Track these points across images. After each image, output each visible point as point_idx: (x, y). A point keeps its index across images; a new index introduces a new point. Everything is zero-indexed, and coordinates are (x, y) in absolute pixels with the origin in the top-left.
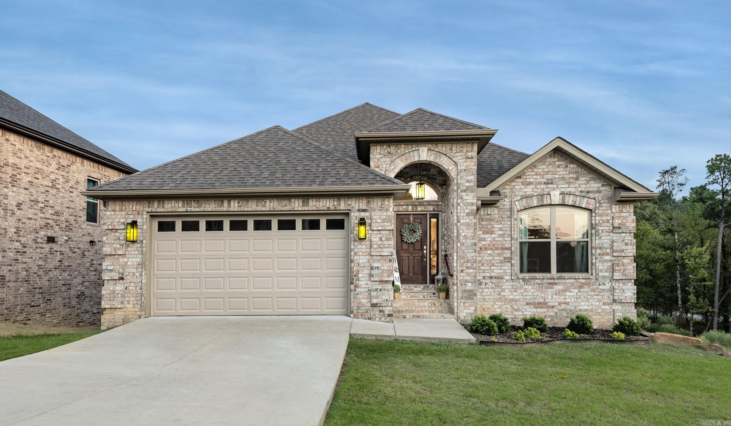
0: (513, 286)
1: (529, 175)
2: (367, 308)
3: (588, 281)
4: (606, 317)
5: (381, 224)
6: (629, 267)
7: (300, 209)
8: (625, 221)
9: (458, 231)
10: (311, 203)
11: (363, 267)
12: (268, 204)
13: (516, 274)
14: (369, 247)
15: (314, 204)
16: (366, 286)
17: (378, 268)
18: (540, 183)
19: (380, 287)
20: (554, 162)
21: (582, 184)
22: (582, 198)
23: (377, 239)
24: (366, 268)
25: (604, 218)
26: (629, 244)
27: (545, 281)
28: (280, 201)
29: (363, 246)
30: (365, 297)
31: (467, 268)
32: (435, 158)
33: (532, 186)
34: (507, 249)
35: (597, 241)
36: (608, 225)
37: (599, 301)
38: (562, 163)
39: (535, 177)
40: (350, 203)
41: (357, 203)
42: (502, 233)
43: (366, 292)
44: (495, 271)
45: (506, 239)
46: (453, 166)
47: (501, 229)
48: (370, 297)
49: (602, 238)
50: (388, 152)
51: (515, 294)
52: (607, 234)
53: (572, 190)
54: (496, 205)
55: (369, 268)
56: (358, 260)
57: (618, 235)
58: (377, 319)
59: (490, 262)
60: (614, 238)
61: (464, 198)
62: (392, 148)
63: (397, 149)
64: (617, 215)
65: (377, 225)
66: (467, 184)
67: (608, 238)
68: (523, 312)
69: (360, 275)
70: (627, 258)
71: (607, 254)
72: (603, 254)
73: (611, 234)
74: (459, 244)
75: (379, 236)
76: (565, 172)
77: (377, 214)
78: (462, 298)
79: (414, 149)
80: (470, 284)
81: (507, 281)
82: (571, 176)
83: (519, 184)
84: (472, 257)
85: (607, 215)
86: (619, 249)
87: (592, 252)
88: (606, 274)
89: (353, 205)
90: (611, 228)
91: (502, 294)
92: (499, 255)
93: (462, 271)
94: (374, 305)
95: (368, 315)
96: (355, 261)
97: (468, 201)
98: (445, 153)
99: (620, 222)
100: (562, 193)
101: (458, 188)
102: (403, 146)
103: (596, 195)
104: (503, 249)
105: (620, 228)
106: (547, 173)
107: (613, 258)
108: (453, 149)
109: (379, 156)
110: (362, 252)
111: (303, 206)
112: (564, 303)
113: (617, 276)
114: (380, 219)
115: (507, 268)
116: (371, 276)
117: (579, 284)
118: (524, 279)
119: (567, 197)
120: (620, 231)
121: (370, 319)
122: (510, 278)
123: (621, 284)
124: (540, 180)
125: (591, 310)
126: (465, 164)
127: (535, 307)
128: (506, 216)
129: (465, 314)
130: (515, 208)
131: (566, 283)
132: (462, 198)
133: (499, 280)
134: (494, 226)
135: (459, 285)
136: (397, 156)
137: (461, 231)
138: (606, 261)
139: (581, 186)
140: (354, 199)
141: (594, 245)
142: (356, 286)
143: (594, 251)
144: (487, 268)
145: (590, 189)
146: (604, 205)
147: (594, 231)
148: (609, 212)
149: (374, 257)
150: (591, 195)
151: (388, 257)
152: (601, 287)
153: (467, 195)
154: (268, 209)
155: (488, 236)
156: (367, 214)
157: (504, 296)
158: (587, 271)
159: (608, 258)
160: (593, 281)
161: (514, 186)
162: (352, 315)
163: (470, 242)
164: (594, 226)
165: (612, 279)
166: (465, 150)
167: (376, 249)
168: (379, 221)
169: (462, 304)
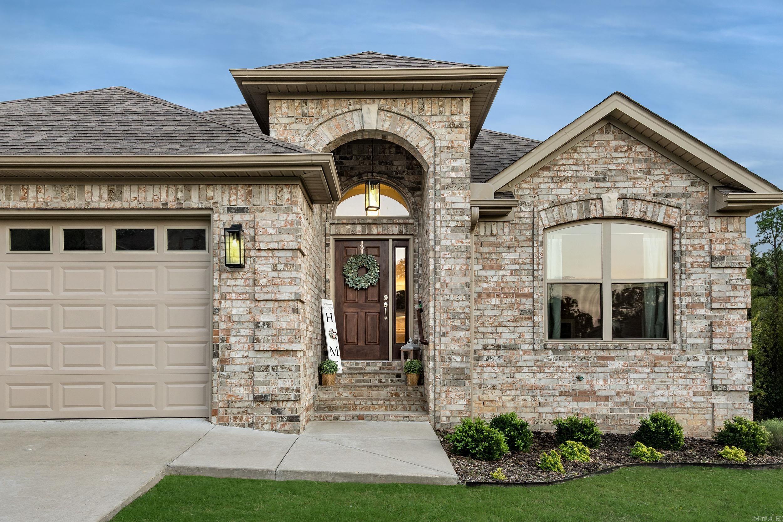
0: (535, 361)
1: (564, 165)
2: (246, 404)
3: (668, 352)
4: (700, 417)
5: (276, 238)
6: (739, 329)
7: (102, 205)
8: (731, 246)
9: (436, 260)
10: (128, 193)
11: (239, 323)
12: (32, 193)
13: (542, 340)
14: (251, 282)
15: (134, 195)
16: (245, 361)
17: (268, 324)
18: (584, 180)
19: (272, 362)
20: (608, 141)
21: (658, 181)
22: (657, 206)
23: (268, 268)
24: (245, 325)
25: (696, 242)
26: (739, 288)
27: (593, 353)
28: (59, 189)
29: (240, 282)
30: (243, 382)
31: (454, 328)
32: (392, 125)
33: (569, 185)
34: (526, 296)
35: (683, 283)
36: (703, 253)
37: (687, 388)
38: (622, 143)
39: (574, 168)
40: (210, 194)
41: (226, 195)
42: (517, 267)
43: (245, 372)
44: (504, 335)
45: (524, 278)
46: (426, 141)
47: (514, 261)
48: (252, 383)
49: (692, 277)
50: (303, 112)
51: (539, 375)
52: (701, 270)
53: (640, 191)
54: (506, 218)
55: (252, 325)
56: (228, 310)
57: (720, 271)
58: (267, 427)
59: (495, 320)
60: (713, 277)
61: (448, 199)
62: (311, 105)
63: (319, 107)
64: (717, 236)
65: (267, 239)
66: (453, 175)
67: (703, 276)
68: (554, 408)
69: (232, 340)
70: (736, 312)
71: (702, 305)
72: (694, 306)
73: (707, 269)
74: (438, 285)
75: (271, 261)
76: (627, 159)
77: (268, 217)
78: (444, 384)
79: (351, 108)
80: (458, 359)
81: (525, 352)
82: (638, 166)
83: (546, 179)
84: (463, 309)
85: (701, 236)
86: (721, 295)
87: (674, 301)
88: (700, 341)
89: (217, 198)
90: (708, 259)
91: (518, 375)
92: (512, 307)
93: (444, 335)
94: (260, 399)
95: (248, 418)
96: (222, 312)
97: (454, 206)
98: (410, 116)
99: (724, 248)
100: (622, 198)
101: (436, 181)
102: (331, 102)
103: (682, 201)
104: (518, 296)
105: (722, 259)
106: (596, 161)
107: (712, 313)
108: (426, 109)
109: (286, 121)
110: (237, 294)
111: (111, 199)
112: (626, 392)
113: (718, 343)
114: (273, 227)
115: (526, 329)
116: (255, 340)
117: (652, 358)
118: (555, 350)
119: (631, 204)
120: (724, 264)
121: (251, 425)
122: (531, 347)
123: (726, 359)
124: (583, 173)
125: (674, 405)
126: (449, 137)
127: (575, 400)
128: (524, 238)
129: (448, 414)
130: (540, 223)
131: (629, 356)
132: (443, 200)
133: (512, 352)
134: (504, 255)
135: (438, 359)
136: (321, 120)
137: (443, 261)
138: (699, 317)
139: (655, 185)
140: (219, 187)
141: (677, 289)
142: (224, 361)
143: (677, 300)
144: (490, 330)
145: (672, 191)
146: (694, 218)
147: (677, 265)
148: (704, 230)
149: (262, 304)
150: (673, 201)
151: (291, 303)
152: (691, 364)
153: (454, 195)
154: (31, 205)
155: (492, 272)
156: (247, 217)
157: (520, 379)
158: (665, 335)
159: (703, 312)
160: (676, 353)
161: (538, 184)
162: (214, 419)
163: (458, 281)
164: (678, 255)
165: (710, 350)
166: (447, 112)
167: (264, 287)
168: (271, 231)
169: (444, 395)
